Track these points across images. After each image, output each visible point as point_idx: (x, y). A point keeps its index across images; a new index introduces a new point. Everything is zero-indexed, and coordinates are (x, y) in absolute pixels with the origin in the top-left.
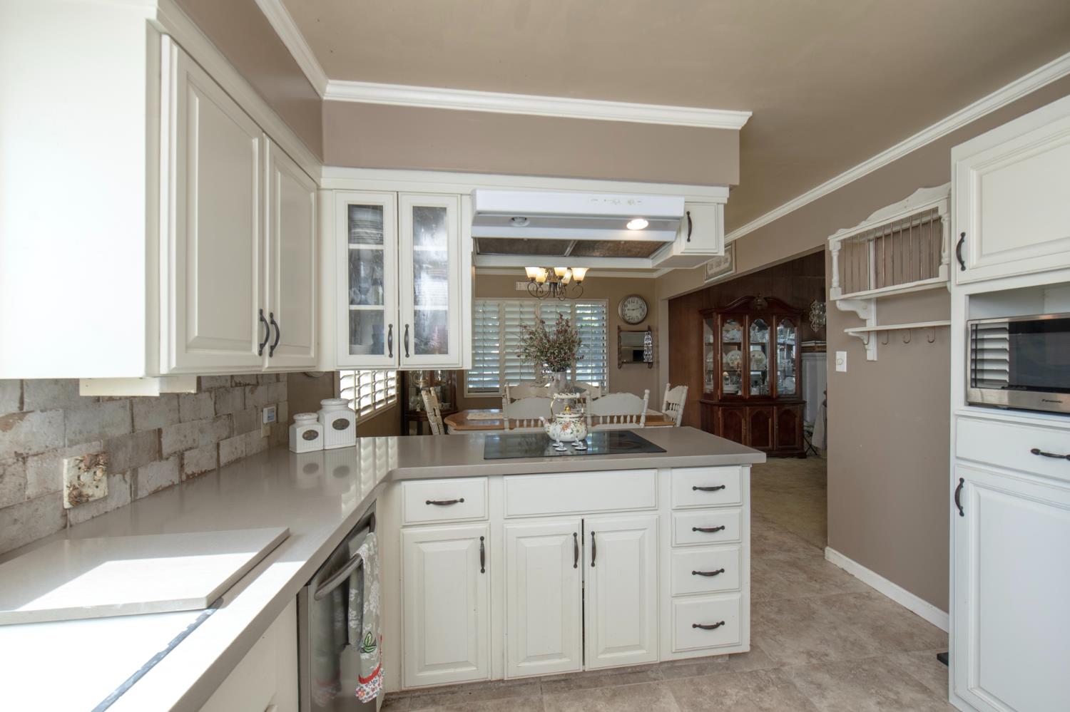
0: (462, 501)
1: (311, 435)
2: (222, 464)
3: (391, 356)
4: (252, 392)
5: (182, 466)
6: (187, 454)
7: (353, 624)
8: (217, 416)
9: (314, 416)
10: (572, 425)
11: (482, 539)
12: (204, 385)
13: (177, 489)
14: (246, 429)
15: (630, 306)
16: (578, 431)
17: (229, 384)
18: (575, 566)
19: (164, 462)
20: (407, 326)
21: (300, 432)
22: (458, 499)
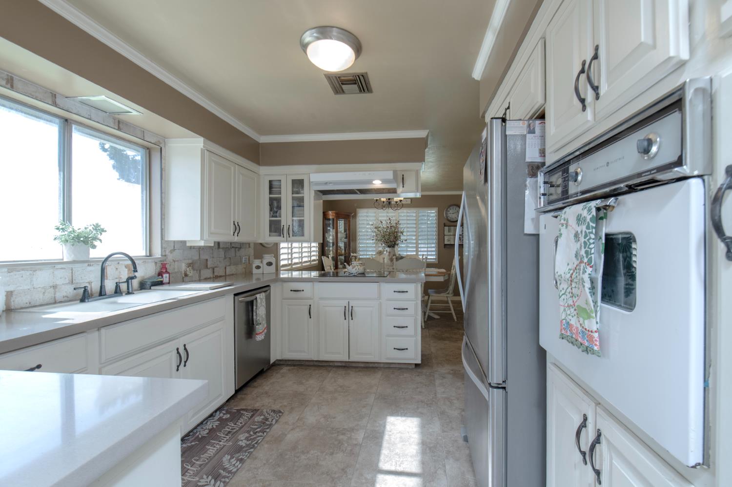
0: (303, 291)
1: (258, 267)
2: (227, 274)
3: (283, 237)
4: (238, 250)
5: (214, 272)
6: (215, 269)
7: (254, 317)
8: (225, 258)
9: (260, 260)
10: (356, 267)
11: (310, 305)
12: (221, 246)
13: (212, 279)
14: (236, 264)
15: (451, 211)
16: (359, 269)
17: (230, 247)
18: (345, 319)
19: (208, 270)
20: (289, 226)
21: (254, 266)
22: (301, 290)
